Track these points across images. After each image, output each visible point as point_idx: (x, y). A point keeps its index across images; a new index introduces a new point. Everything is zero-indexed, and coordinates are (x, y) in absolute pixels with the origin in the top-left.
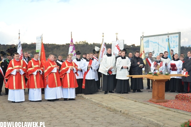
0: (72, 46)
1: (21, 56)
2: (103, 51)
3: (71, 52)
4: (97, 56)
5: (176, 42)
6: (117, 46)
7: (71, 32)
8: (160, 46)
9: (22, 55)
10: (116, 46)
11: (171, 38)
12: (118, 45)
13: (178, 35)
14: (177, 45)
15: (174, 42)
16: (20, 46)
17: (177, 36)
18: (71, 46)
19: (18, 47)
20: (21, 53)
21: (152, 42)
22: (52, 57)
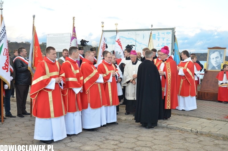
2: (103, 48)
4: (95, 54)
5: (167, 39)
6: (118, 41)
7: (74, 18)
8: (138, 43)
10: (116, 41)
11: (159, 34)
12: (118, 39)
13: (170, 31)
14: (169, 44)
15: (164, 39)
17: (170, 33)
21: (125, 38)
22: (92, 55)
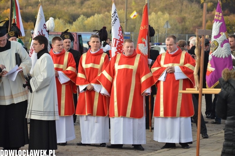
0: (218, 22)
1: (120, 40)
3: (216, 37)
9: (121, 38)
16: (115, 20)
18: (215, 22)
19: (112, 21)
20: (120, 34)
